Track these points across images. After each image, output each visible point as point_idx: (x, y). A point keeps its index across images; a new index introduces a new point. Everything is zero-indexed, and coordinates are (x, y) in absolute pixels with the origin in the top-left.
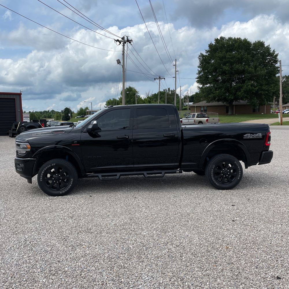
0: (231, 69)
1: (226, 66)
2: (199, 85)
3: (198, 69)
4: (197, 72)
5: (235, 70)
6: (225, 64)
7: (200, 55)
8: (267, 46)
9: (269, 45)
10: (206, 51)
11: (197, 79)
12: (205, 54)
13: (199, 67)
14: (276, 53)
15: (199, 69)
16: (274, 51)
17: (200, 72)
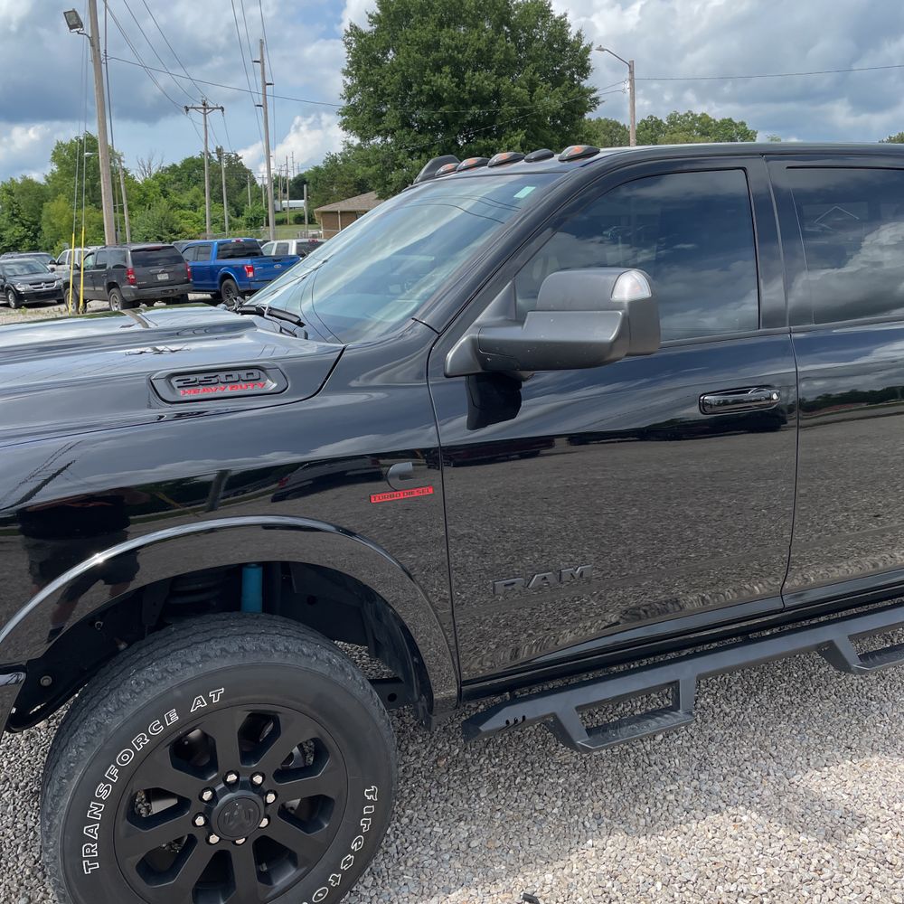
0: (457, 86)
1: (443, 75)
2: (352, 138)
3: (344, 82)
4: (342, 90)
5: (470, 92)
6: (437, 68)
7: (349, 31)
8: (561, 18)
9: (566, 15)
10: (370, 16)
11: (342, 115)
12: (366, 27)
13: (346, 73)
14: (585, 43)
15: (349, 82)
16: (579, 35)
17: (350, 92)
